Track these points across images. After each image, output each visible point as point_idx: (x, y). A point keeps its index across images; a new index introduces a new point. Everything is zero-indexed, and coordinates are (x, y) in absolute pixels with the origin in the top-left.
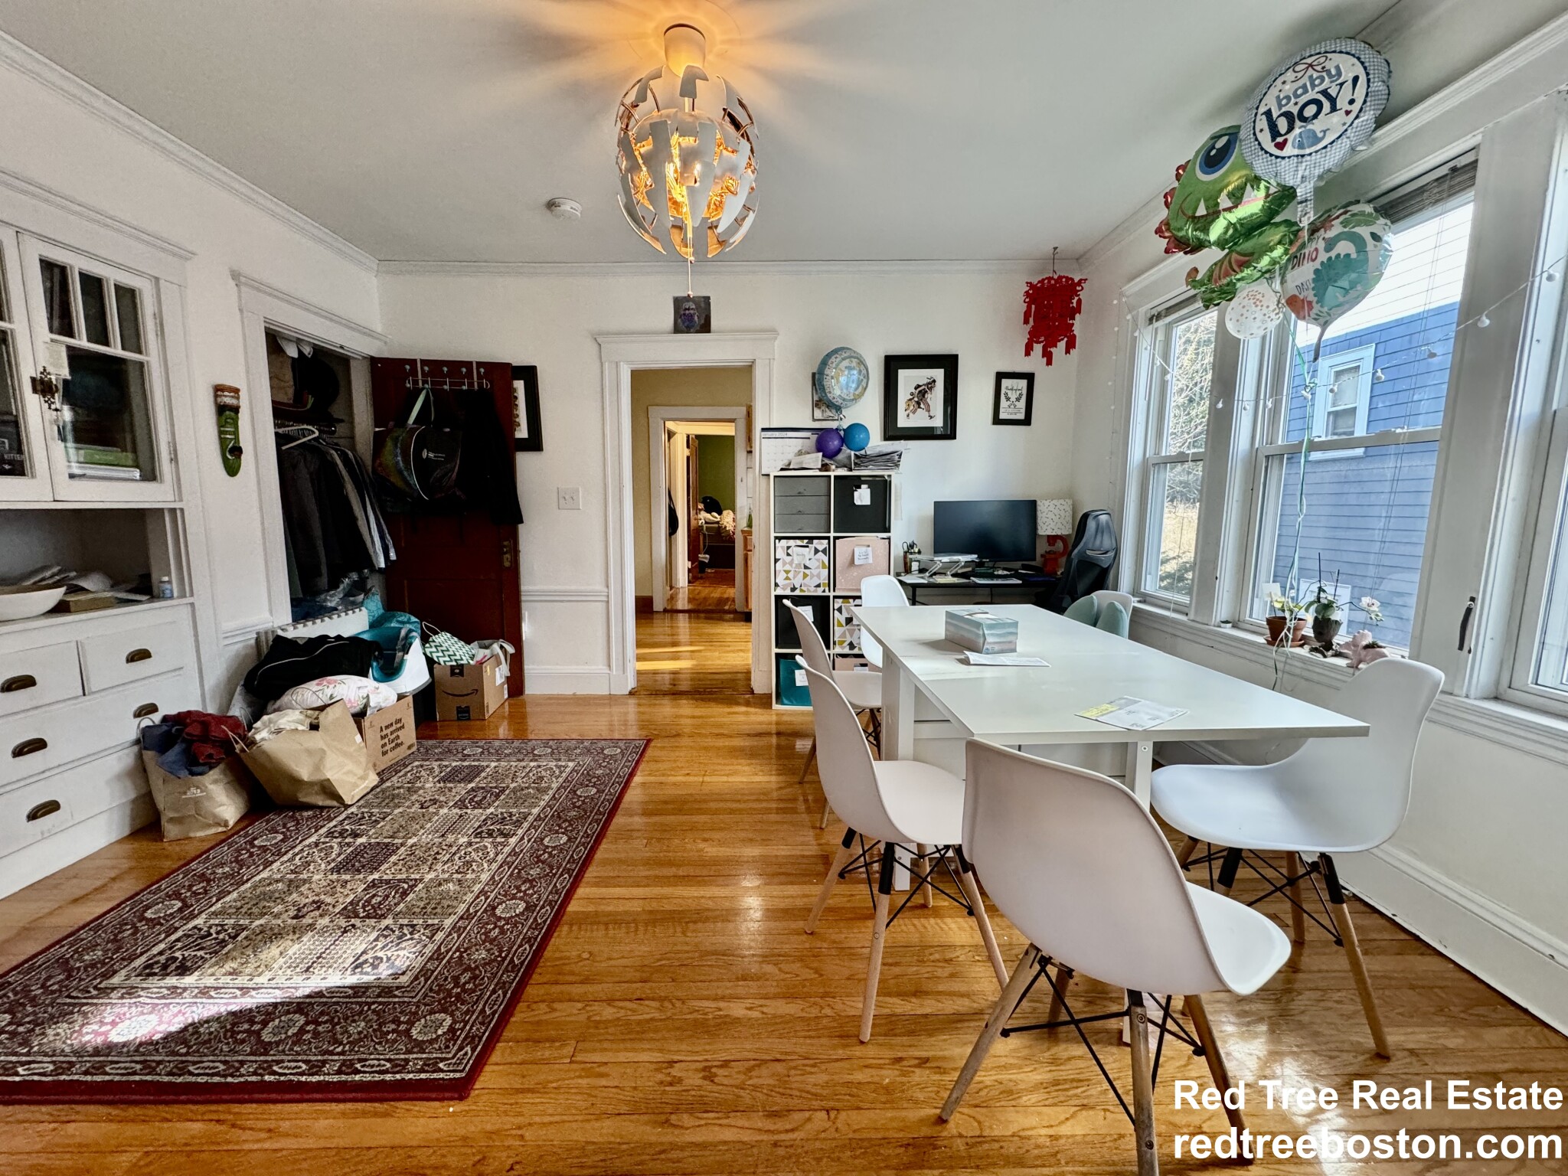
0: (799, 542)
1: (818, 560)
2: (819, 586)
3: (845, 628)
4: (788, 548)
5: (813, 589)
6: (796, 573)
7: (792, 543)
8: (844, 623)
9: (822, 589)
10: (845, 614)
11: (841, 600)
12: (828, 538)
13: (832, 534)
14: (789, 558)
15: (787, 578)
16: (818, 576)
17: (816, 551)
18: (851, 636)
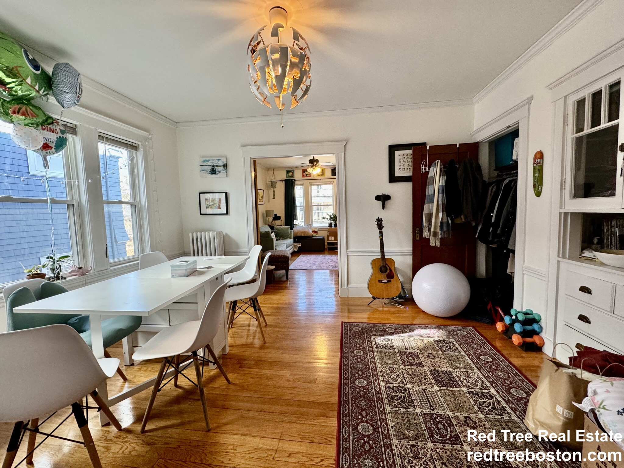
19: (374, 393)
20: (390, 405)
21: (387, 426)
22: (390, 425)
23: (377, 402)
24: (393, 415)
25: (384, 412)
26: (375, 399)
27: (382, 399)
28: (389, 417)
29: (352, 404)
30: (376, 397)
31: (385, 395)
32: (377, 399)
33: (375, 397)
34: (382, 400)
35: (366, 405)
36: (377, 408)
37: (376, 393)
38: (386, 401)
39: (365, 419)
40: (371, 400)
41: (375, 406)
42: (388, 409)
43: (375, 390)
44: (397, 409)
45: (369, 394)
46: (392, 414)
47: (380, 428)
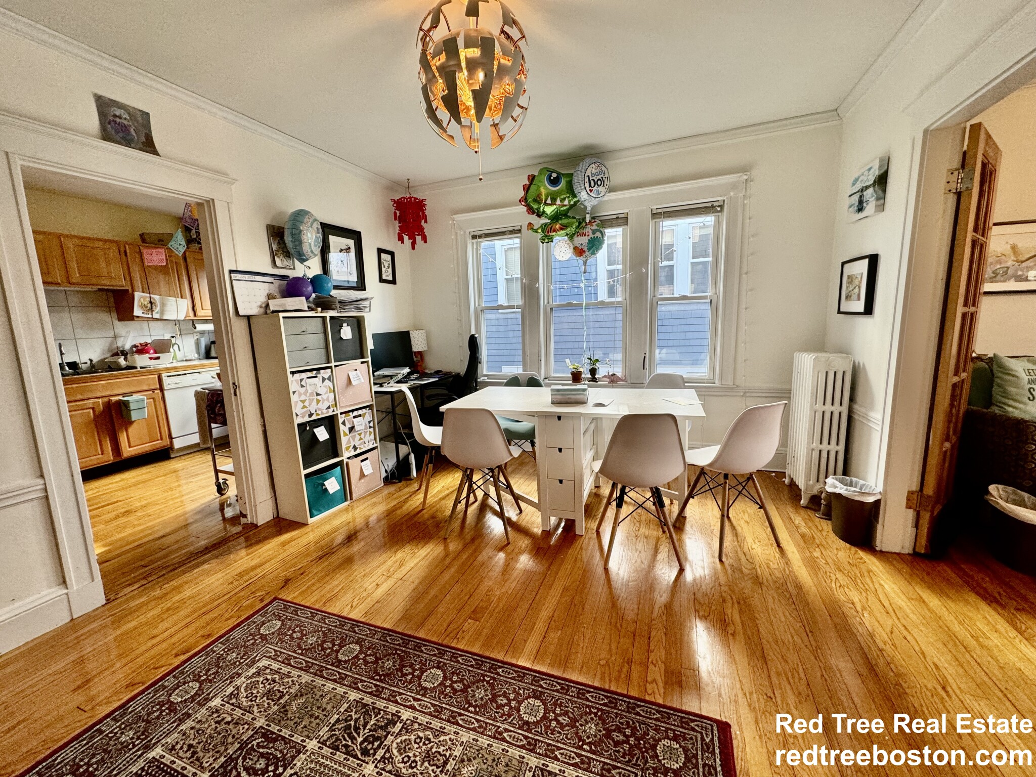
0: (309, 374)
1: (325, 387)
2: (329, 408)
3: (350, 436)
4: (301, 380)
5: (325, 411)
6: (311, 401)
7: (304, 375)
8: (348, 433)
9: (331, 409)
10: (348, 425)
11: (344, 415)
12: (330, 367)
13: (333, 364)
14: (304, 389)
15: (304, 407)
16: (328, 400)
17: (324, 380)
18: (354, 441)
19: (395, 689)
20: (357, 702)
21: (331, 680)
22: (327, 684)
23: (376, 685)
24: (339, 697)
25: (354, 686)
26: (384, 685)
27: (377, 694)
28: (340, 690)
29: (396, 650)
30: (386, 688)
31: (381, 704)
32: (383, 688)
33: (388, 686)
34: (374, 695)
35: (383, 667)
36: (366, 679)
37: (394, 691)
38: (368, 700)
39: (361, 657)
40: (387, 676)
41: (373, 678)
42: (353, 696)
43: (400, 694)
44: (342, 710)
45: (400, 680)
46: (342, 696)
47: (335, 669)
